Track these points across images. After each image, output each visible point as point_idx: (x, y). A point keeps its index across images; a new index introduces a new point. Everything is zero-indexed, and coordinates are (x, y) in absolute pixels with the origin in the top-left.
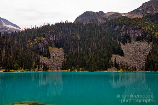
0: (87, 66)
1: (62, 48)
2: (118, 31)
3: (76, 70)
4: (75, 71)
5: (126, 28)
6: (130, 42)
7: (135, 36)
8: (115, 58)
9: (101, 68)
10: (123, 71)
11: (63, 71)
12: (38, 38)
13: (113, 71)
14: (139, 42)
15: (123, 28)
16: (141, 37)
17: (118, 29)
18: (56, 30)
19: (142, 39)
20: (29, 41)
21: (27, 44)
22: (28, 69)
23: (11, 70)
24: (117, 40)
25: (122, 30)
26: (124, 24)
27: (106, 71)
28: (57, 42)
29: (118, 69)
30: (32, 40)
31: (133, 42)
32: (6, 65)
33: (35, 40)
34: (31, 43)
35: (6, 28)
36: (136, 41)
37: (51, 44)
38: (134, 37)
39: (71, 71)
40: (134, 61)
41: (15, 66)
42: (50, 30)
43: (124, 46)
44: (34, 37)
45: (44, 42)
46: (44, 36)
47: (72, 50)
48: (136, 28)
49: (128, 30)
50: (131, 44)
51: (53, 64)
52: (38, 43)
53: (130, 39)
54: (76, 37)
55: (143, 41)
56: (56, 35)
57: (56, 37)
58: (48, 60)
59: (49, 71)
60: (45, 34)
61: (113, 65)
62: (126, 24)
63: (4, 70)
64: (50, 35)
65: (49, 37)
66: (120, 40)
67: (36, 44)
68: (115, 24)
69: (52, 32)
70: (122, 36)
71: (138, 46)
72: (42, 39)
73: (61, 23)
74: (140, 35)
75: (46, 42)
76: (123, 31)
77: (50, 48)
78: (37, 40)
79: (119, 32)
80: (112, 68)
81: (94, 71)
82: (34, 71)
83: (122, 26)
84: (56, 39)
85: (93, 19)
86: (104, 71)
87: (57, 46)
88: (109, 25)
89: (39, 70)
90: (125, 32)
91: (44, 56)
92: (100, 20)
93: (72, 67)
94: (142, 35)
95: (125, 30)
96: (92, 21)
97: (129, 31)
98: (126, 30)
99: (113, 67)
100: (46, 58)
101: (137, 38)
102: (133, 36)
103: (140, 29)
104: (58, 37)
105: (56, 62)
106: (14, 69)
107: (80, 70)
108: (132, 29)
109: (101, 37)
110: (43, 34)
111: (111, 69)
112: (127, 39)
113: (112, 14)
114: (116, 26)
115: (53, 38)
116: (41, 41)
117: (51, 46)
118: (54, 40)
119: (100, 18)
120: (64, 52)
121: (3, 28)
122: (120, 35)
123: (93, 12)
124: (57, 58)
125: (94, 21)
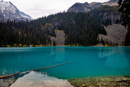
0: (81, 43)
1: (63, 30)
2: (101, 17)
3: (75, 45)
4: (73, 46)
6: (111, 25)
7: (115, 20)
8: (101, 37)
9: (91, 44)
11: (65, 46)
12: (47, 24)
13: (100, 46)
14: (118, 24)
15: (105, 14)
16: (120, 20)
17: (101, 15)
18: (58, 18)
19: (120, 22)
20: (42, 26)
21: (41, 28)
22: (44, 44)
23: (36, 46)
24: (101, 23)
25: (104, 16)
26: (106, 11)
27: (95, 46)
28: (59, 26)
29: (104, 45)
31: (113, 24)
32: (33, 42)
34: (43, 27)
35: (23, 18)
36: (116, 24)
38: (114, 20)
39: (71, 46)
40: (115, 38)
41: (38, 43)
42: (54, 18)
43: (107, 28)
44: (45, 24)
45: (51, 26)
46: (51, 22)
47: (70, 32)
48: (116, 14)
49: (109, 16)
50: (112, 26)
51: (58, 41)
52: (48, 27)
53: (111, 23)
54: (72, 22)
56: (58, 21)
57: (58, 23)
58: (55, 38)
59: (57, 46)
60: (51, 21)
61: (100, 42)
62: (107, 11)
63: (32, 45)
64: (55, 22)
65: (54, 23)
66: (103, 23)
67: (47, 28)
68: (99, 11)
69: (56, 20)
70: (105, 21)
71: (117, 28)
72: (50, 24)
73: (60, 13)
74: (119, 19)
75: (53, 27)
76: (105, 16)
77: (55, 30)
78: (47, 25)
79: (102, 17)
80: (100, 44)
81: (86, 46)
82: (48, 45)
83: (104, 13)
84: (58, 24)
85: (81, 9)
87: (60, 29)
88: (94, 12)
89: (51, 45)
90: (107, 17)
91: (52, 36)
92: (85, 9)
93: (71, 43)
94: (120, 19)
95: (107, 15)
96: (80, 10)
97: (110, 16)
98: (108, 15)
99: (100, 43)
100: (54, 37)
101: (116, 22)
103: (119, 14)
104: (60, 23)
105: (60, 40)
106: (38, 45)
107: (77, 45)
108: (113, 14)
109: (90, 22)
110: (50, 21)
111: (99, 45)
112: (108, 22)
113: (94, 4)
114: (99, 13)
115: (56, 24)
116: (49, 26)
117: (55, 29)
119: (85, 7)
120: (64, 33)
121: (21, 18)
122: (103, 19)
123: (81, 4)
124: (60, 37)
125: (81, 10)
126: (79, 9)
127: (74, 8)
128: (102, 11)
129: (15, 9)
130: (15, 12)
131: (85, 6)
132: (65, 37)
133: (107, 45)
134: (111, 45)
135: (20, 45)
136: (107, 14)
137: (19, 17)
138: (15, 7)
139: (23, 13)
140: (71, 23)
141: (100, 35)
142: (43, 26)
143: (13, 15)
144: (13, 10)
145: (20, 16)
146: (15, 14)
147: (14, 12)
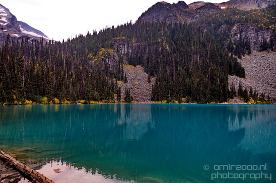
1: (140, 66)
2: (226, 35)
3: (177, 102)
5: (241, 28)
6: (249, 53)
7: (259, 43)
8: (234, 81)
9: (217, 98)
10: (257, 103)
11: (152, 102)
12: (103, 49)
13: (236, 103)
14: (265, 52)
15: (235, 28)
16: (269, 43)
17: (225, 32)
18: (128, 38)
19: (271, 47)
20: (90, 55)
23: (91, 102)
25: (232, 33)
26: (237, 23)
27: (226, 103)
28: (131, 56)
29: (247, 100)
30: (96, 53)
31: (254, 52)
33: (101, 53)
34: (95, 58)
36: (260, 51)
37: (123, 59)
38: (256, 43)
39: (168, 102)
42: (118, 36)
43: (241, 61)
44: (98, 49)
45: (114, 56)
46: (112, 46)
48: (261, 28)
49: (244, 33)
50: (252, 57)
51: (134, 92)
52: (106, 58)
53: (249, 49)
55: (272, 50)
56: (128, 44)
57: (128, 48)
58: (124, 84)
59: (134, 102)
60: (112, 43)
61: (235, 93)
62: (240, 22)
63: (83, 101)
64: (120, 45)
65: (118, 47)
66: (230, 49)
67: (103, 60)
68: (219, 22)
69: (123, 40)
70: (235, 44)
71: (265, 61)
72: (111, 51)
74: (268, 41)
75: (117, 58)
76: (236, 34)
78: (104, 54)
79: (228, 36)
80: (236, 98)
81: (206, 103)
83: (232, 25)
84: (128, 51)
85: (170, 16)
86: (223, 103)
87: (132, 62)
88: (208, 24)
90: (239, 35)
91: (118, 79)
92: (180, 18)
93: (167, 97)
94: (271, 41)
95: (238, 32)
96: (167, 19)
97: (247, 33)
98: (241, 31)
99: (236, 96)
100: (121, 82)
101: (261, 47)
102: (254, 43)
103: (267, 29)
104: (132, 47)
105: (138, 89)
106: (95, 100)
107: (183, 102)
108: (253, 29)
111: (233, 100)
112: (244, 48)
113: (200, 5)
114: (220, 26)
115: (124, 50)
116: (109, 54)
117: (122, 62)
118: (126, 52)
119: (180, 13)
120: (145, 71)
121: (23, 37)
122: (231, 41)
123: (168, 4)
124: (137, 82)
125: (171, 19)
126: (166, 17)
127: (154, 15)
128: (227, 22)
129: (6, 15)
130: (6, 21)
131: (178, 10)
132: (149, 81)
133: (253, 101)
134: (262, 100)
135: (56, 100)
136: (239, 28)
137: (17, 35)
138: (7, 10)
139: (25, 26)
140: (160, 49)
141: (231, 77)
142: (94, 55)
143: (2, 29)
144: (3, 16)
145: (20, 31)
146: (8, 26)
147: (4, 22)
